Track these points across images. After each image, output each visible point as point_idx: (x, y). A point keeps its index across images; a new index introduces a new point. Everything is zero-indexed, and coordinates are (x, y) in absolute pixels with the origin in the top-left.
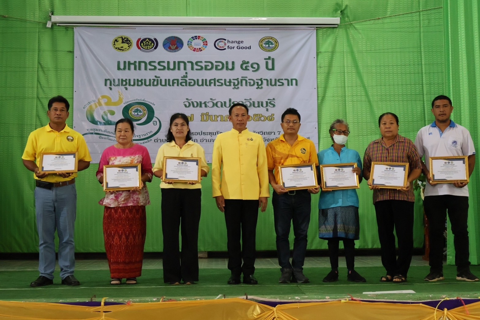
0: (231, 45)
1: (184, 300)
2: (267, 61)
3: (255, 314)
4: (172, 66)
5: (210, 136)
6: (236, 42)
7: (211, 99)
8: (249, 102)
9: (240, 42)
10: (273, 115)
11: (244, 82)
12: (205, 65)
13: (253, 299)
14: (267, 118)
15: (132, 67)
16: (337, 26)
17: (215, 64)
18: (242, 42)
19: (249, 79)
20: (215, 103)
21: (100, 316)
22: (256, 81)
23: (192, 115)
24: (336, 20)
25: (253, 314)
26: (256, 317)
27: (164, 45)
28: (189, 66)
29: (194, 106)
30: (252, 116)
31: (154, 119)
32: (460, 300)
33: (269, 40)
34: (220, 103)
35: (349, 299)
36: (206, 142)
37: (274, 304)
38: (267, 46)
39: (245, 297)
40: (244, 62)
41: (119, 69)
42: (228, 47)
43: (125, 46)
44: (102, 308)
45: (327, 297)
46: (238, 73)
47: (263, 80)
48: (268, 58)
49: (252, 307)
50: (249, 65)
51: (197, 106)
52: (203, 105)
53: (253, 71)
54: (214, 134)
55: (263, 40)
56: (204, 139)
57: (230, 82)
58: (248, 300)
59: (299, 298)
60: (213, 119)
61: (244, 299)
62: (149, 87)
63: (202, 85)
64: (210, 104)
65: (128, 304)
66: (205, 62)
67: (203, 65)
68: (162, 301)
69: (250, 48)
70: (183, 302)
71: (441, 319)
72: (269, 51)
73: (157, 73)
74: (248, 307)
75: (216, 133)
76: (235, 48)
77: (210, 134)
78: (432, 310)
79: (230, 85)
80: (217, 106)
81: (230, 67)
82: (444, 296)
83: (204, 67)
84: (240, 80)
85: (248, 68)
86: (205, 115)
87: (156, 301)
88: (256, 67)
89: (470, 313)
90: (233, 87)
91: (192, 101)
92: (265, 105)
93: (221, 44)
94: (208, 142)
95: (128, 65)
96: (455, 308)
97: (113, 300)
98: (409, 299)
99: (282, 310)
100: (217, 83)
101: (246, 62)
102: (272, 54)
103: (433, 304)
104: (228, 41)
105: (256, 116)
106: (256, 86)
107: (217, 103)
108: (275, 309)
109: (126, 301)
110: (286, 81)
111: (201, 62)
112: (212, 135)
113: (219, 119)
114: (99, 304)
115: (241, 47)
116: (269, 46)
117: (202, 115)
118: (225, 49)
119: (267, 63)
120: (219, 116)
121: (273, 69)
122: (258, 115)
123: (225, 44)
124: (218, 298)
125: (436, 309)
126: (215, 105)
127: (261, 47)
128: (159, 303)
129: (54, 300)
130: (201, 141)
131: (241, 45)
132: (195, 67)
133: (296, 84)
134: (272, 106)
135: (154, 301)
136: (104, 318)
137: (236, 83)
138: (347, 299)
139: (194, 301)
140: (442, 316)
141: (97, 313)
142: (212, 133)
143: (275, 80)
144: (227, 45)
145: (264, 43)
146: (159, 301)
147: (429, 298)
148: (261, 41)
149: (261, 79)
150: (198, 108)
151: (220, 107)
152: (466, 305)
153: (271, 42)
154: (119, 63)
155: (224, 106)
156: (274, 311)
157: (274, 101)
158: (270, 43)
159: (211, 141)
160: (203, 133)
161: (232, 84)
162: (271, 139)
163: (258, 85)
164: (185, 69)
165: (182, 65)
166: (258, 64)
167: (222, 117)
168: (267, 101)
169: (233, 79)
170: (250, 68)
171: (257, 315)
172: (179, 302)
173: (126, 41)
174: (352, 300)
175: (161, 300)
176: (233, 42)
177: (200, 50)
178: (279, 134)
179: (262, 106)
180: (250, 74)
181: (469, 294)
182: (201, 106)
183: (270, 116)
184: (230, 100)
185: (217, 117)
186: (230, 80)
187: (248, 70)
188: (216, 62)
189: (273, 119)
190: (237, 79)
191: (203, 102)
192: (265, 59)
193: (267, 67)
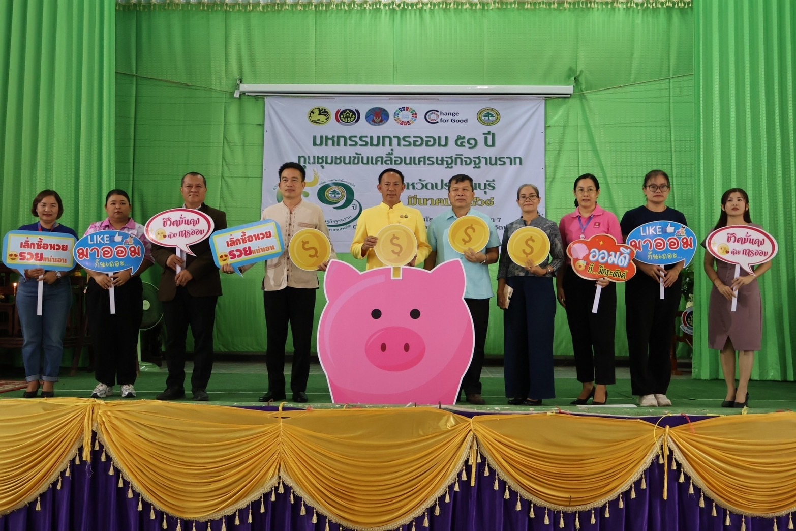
0: (444, 117)
1: (370, 407)
2: (486, 136)
3: (449, 425)
4: (375, 142)
6: (450, 114)
7: (420, 180)
9: (455, 115)
10: (492, 198)
11: (459, 160)
12: (414, 141)
13: (447, 408)
14: (485, 203)
15: (330, 142)
16: (569, 96)
17: (425, 139)
18: (457, 114)
19: (465, 157)
20: (425, 184)
21: (277, 422)
22: (473, 159)
24: (569, 89)
25: (446, 425)
26: (450, 429)
27: (367, 118)
28: (395, 141)
31: (354, 202)
32: (684, 416)
33: (489, 113)
34: (431, 184)
35: (556, 411)
37: (470, 415)
38: (487, 118)
39: (438, 406)
40: (459, 138)
41: (315, 144)
42: (441, 120)
43: (323, 118)
44: (281, 413)
45: (531, 409)
46: (452, 150)
47: (481, 158)
48: (487, 132)
49: (445, 418)
50: (466, 140)
52: (411, 187)
53: (469, 148)
55: (482, 112)
57: (442, 160)
58: (442, 409)
59: (499, 409)
60: (422, 203)
61: (437, 408)
62: (349, 165)
63: (410, 163)
64: (420, 186)
65: (308, 410)
66: (414, 137)
67: (411, 140)
68: (346, 408)
69: (466, 121)
70: (368, 409)
71: (662, 437)
72: (489, 124)
73: (358, 149)
74: (440, 417)
76: (450, 121)
78: (652, 427)
79: (442, 164)
80: (427, 189)
81: (443, 143)
82: (666, 412)
83: (412, 143)
84: (454, 158)
85: (464, 144)
86: (412, 199)
87: (339, 408)
88: (473, 144)
89: (696, 432)
90: (446, 166)
92: (482, 186)
93: (433, 117)
95: (325, 140)
96: (679, 425)
97: (292, 405)
98: (626, 413)
99: (480, 422)
100: (427, 162)
101: (462, 137)
102: (492, 128)
103: (652, 420)
104: (441, 113)
106: (473, 165)
107: (427, 184)
108: (471, 420)
109: (307, 406)
110: (509, 160)
111: (409, 137)
113: (429, 203)
114: (276, 409)
115: (455, 120)
116: (489, 119)
117: (409, 198)
118: (437, 122)
119: (486, 139)
120: (429, 199)
121: (493, 145)
123: (438, 117)
124: (408, 407)
125: (656, 426)
126: (425, 186)
127: (479, 119)
128: (342, 409)
129: (228, 403)
131: (456, 118)
132: (403, 143)
133: (521, 163)
134: (492, 188)
135: (337, 408)
136: (283, 425)
137: (450, 162)
138: (554, 412)
139: (380, 409)
140: (664, 434)
141: (274, 418)
143: (496, 158)
144: (440, 117)
145: (483, 115)
146: (343, 408)
147: (649, 413)
148: (480, 113)
149: (479, 157)
151: (431, 189)
152: (691, 422)
153: (491, 114)
154: (315, 137)
156: (470, 423)
157: (493, 182)
158: (490, 116)
161: (445, 163)
163: (475, 164)
164: (390, 145)
165: (387, 140)
166: (475, 140)
167: (432, 200)
168: (486, 182)
169: (446, 157)
171: (452, 427)
172: (363, 409)
173: (323, 112)
174: (560, 413)
175: (345, 406)
176: (447, 114)
177: (409, 123)
179: (479, 188)
180: (466, 152)
181: (696, 410)
183: (489, 200)
184: (442, 181)
185: (427, 200)
186: (442, 158)
187: (464, 146)
188: (427, 137)
189: (492, 203)
190: (451, 157)
191: (410, 184)
192: (484, 134)
193: (486, 143)
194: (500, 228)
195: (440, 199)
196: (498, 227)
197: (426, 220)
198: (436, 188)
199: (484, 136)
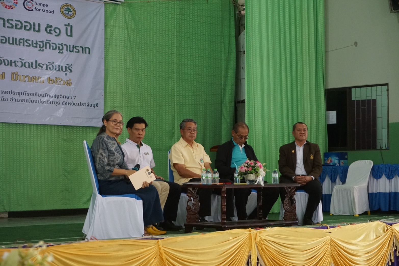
0: (38, 7)
2: (67, 27)
5: (19, 95)
6: (41, 4)
7: (20, 59)
8: (52, 65)
9: (45, 6)
10: (70, 80)
11: (48, 45)
12: (15, 24)
14: (65, 83)
16: (120, 3)
17: (24, 24)
18: (47, 5)
19: (52, 43)
20: (23, 63)
22: (58, 45)
23: (4, 73)
28: (1, 22)
29: (5, 64)
30: (54, 80)
33: (68, 8)
34: (28, 63)
36: (15, 101)
38: (67, 12)
40: (48, 26)
42: (35, 8)
46: (43, 36)
47: (63, 45)
48: (67, 24)
50: (53, 29)
51: (8, 65)
52: (13, 64)
53: (56, 35)
54: (22, 94)
55: (64, 6)
56: (13, 98)
57: (36, 43)
60: (22, 79)
63: (13, 44)
64: (19, 64)
66: (16, 21)
67: (14, 23)
69: (53, 12)
72: (68, 18)
75: (23, 93)
76: (41, 10)
77: (19, 94)
79: (36, 47)
80: (25, 66)
81: (37, 28)
83: (14, 25)
84: (44, 43)
85: (52, 32)
86: (14, 75)
88: (58, 32)
90: (39, 49)
91: (3, 59)
92: (64, 70)
93: (29, 5)
94: (17, 101)
100: (26, 44)
101: (50, 26)
102: (71, 21)
104: (35, 3)
105: (57, 79)
106: (57, 50)
107: (25, 63)
110: (81, 49)
111: (12, 20)
112: (20, 95)
113: (27, 79)
115: (45, 10)
116: (68, 13)
117: (12, 74)
118: (32, 10)
119: (67, 29)
120: (27, 76)
121: (71, 36)
122: (59, 79)
123: (33, 6)
126: (24, 65)
127: (62, 12)
130: (11, 100)
132: (7, 24)
133: (89, 53)
134: (70, 71)
137: (42, 46)
142: (21, 93)
143: (73, 46)
144: (35, 6)
145: (64, 9)
148: (62, 7)
149: (62, 44)
150: (9, 66)
151: (28, 67)
153: (70, 9)
155: (31, 67)
157: (71, 66)
158: (69, 11)
159: (19, 101)
160: (13, 92)
161: (38, 46)
162: (68, 103)
163: (59, 49)
166: (59, 29)
167: (29, 77)
168: (66, 65)
169: (39, 42)
170: (53, 32)
176: (39, 4)
177: (11, 8)
178: (75, 99)
179: (62, 70)
182: (11, 65)
183: (68, 81)
184: (36, 61)
185: (25, 77)
186: (36, 41)
187: (52, 33)
188: (25, 22)
189: (70, 84)
190: (42, 42)
191: (13, 61)
192: (65, 25)
193: (67, 33)
194: (76, 104)
195: (35, 77)
196: (74, 103)
197: (24, 94)
198: (32, 67)
199: (65, 27)
